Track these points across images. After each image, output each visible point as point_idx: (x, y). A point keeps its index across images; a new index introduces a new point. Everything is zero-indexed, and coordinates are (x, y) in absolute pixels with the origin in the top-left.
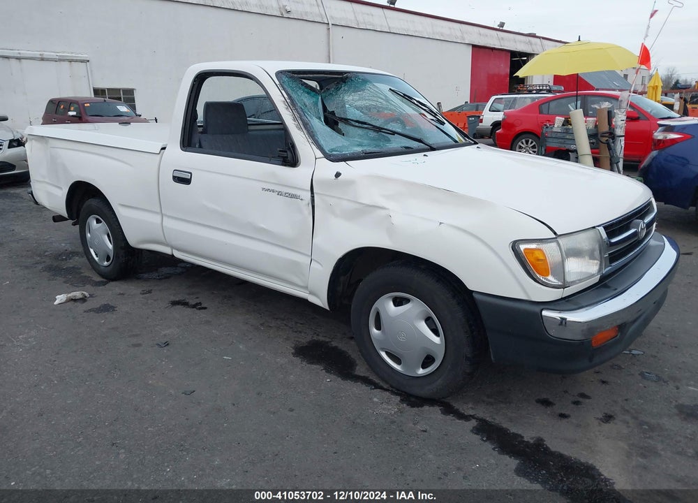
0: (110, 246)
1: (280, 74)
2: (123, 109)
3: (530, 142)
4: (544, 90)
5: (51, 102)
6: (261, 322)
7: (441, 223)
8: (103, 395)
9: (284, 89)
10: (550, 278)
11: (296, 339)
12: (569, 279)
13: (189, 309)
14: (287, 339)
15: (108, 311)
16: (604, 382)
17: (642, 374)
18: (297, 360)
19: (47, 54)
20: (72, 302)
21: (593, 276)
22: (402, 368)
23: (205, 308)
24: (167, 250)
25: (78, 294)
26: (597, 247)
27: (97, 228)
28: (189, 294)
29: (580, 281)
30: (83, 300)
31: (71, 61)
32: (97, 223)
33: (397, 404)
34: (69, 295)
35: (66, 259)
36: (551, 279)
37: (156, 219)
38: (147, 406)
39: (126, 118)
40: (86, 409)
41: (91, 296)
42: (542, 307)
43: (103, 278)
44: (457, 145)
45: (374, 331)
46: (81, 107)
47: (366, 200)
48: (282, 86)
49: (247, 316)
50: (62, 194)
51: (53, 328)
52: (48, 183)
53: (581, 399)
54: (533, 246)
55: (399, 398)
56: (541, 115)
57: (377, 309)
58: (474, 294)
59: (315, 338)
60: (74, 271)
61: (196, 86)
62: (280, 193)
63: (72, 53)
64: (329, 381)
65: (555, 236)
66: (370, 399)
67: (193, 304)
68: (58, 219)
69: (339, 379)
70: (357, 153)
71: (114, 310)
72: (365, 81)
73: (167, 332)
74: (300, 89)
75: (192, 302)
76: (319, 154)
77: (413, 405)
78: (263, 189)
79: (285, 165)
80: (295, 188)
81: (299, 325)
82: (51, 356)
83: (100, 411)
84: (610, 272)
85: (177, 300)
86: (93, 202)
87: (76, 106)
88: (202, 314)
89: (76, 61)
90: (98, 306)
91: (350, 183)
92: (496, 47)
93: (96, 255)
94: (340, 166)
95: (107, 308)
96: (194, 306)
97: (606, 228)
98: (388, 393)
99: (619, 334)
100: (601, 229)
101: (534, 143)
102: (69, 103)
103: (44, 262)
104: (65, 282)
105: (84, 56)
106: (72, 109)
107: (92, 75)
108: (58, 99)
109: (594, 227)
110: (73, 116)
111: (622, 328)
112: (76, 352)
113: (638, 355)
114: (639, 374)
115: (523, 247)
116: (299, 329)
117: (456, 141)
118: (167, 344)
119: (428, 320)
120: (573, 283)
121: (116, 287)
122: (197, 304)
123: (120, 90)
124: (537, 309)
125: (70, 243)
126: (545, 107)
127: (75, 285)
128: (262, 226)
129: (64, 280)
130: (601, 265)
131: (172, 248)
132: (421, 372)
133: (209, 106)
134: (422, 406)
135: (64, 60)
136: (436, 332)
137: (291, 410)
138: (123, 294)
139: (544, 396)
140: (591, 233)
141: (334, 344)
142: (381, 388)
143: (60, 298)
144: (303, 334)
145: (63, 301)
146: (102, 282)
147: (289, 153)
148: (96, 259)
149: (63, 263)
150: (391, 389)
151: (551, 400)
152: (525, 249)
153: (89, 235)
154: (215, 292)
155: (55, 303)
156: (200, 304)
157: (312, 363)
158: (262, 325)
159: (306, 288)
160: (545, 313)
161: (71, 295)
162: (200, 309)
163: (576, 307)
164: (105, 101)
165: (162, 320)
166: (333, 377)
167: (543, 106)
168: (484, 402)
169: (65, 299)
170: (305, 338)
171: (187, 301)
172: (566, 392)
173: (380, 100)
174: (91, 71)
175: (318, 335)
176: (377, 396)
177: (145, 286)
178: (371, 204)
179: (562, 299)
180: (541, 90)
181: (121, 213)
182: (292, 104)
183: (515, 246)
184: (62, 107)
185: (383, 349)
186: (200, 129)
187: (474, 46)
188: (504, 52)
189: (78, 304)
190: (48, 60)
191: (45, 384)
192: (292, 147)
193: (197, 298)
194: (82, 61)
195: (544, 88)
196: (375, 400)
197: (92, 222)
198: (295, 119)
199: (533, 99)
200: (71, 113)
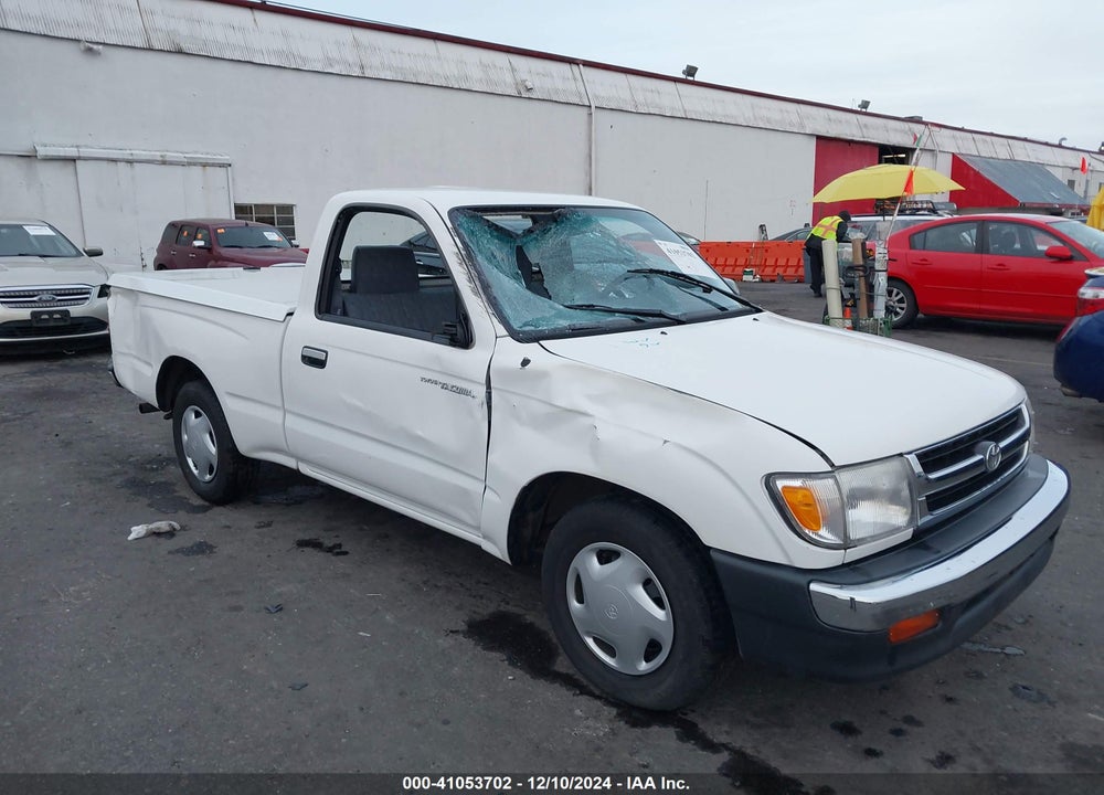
0: (213, 450)
1: (455, 213)
2: (272, 236)
3: (894, 294)
4: (924, 209)
5: (172, 225)
6: (425, 579)
7: (665, 442)
8: (173, 685)
9: (459, 236)
10: (823, 532)
11: (473, 609)
12: (854, 534)
13: (322, 554)
14: (459, 608)
15: (203, 552)
16: (950, 700)
17: (1014, 689)
18: (469, 643)
19: (170, 156)
20: (154, 538)
21: (897, 529)
22: (617, 663)
23: (346, 553)
24: (291, 463)
25: (163, 525)
26: (905, 485)
27: (196, 425)
28: (325, 530)
29: (874, 538)
30: (171, 533)
31: (205, 165)
32: (196, 417)
33: (610, 720)
34: (151, 526)
35: (157, 469)
36: (825, 534)
37: (275, 417)
38: (234, 706)
39: (276, 250)
40: (145, 706)
41: (183, 528)
42: (811, 577)
43: (206, 500)
44: (724, 314)
45: (574, 604)
46: (212, 235)
47: (562, 402)
48: (456, 230)
49: (406, 568)
50: (151, 373)
51: (120, 576)
52: (135, 357)
53: (905, 727)
54: (797, 483)
55: (614, 711)
56: (913, 251)
57: (576, 569)
58: (711, 552)
59: (502, 608)
60: (165, 487)
61: (340, 226)
62: (444, 386)
63: (207, 154)
64: (511, 678)
65: (830, 469)
66: (570, 710)
67: (330, 545)
68: (145, 408)
69: (528, 676)
70: (561, 330)
71: (211, 552)
72: (587, 221)
73: (284, 589)
74: (486, 232)
75: (328, 543)
76: (502, 330)
77: (634, 724)
78: (422, 379)
79: (454, 346)
80: (465, 379)
81: (482, 585)
82: (110, 620)
83: (165, 710)
84: (932, 524)
85: (307, 538)
86: (191, 387)
87: (205, 232)
88: (340, 564)
89: (213, 165)
90: (190, 545)
91: (542, 375)
92: (855, 139)
93: (195, 466)
94: (531, 350)
95: (203, 548)
96: (330, 550)
97: (919, 457)
98: (599, 703)
99: (940, 625)
100: (913, 459)
101: (901, 295)
102: (194, 228)
103: (126, 473)
104: (150, 505)
105: (225, 159)
106: (200, 236)
107: (233, 185)
108: (181, 222)
109: (901, 455)
110: (199, 247)
111: (945, 613)
112: (145, 615)
113: (1015, 655)
114: (1010, 689)
115: (780, 484)
116: (481, 593)
117: (723, 309)
118: (279, 609)
119: (647, 584)
120: (861, 541)
121: (222, 515)
122: (335, 547)
123: (272, 206)
124: (801, 580)
125: (166, 445)
126: (918, 239)
127: (163, 510)
128: (420, 433)
129: (147, 501)
130: (913, 513)
131: (299, 459)
132: (643, 666)
133: (361, 253)
134: (648, 725)
135: (195, 164)
136: (659, 602)
137: (446, 722)
138: (229, 527)
139: (846, 718)
140: (895, 464)
141: (530, 618)
142: (591, 694)
143: (138, 531)
144: (484, 601)
145: (140, 535)
146: (203, 506)
147: (459, 328)
148: (195, 472)
149: (152, 474)
150: (604, 696)
151: (856, 725)
152: (784, 488)
153: (185, 437)
154: (366, 527)
155: (130, 538)
156: (340, 546)
157: (491, 649)
158: (425, 583)
159: (478, 528)
160: (814, 587)
161: (153, 526)
162: (338, 554)
163: (866, 579)
164: (247, 225)
165: (278, 569)
166: (519, 672)
167: (916, 237)
168: (747, 722)
169: (144, 532)
170: (487, 608)
171: (321, 540)
172: (883, 712)
173: (608, 247)
174: (233, 180)
175: (508, 603)
176: (582, 706)
177: (263, 514)
178: (569, 407)
179: (843, 565)
180: (918, 210)
181: (229, 405)
182: (469, 257)
183: (769, 480)
184: (185, 233)
185: (589, 635)
186: (347, 286)
187: (819, 138)
188: (868, 147)
189: (161, 540)
190: (171, 163)
191: (94, 664)
192: (464, 320)
193: (337, 536)
194: (221, 166)
195: (925, 206)
196: (578, 712)
197: (190, 417)
198: (471, 279)
199: (907, 223)
200: (197, 243)
